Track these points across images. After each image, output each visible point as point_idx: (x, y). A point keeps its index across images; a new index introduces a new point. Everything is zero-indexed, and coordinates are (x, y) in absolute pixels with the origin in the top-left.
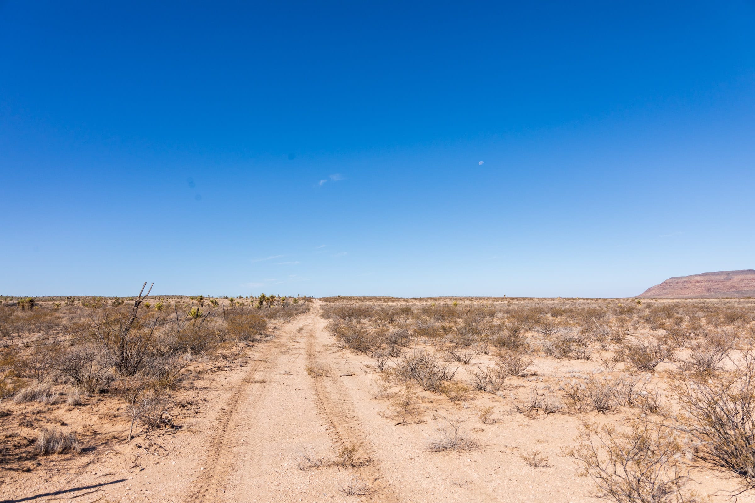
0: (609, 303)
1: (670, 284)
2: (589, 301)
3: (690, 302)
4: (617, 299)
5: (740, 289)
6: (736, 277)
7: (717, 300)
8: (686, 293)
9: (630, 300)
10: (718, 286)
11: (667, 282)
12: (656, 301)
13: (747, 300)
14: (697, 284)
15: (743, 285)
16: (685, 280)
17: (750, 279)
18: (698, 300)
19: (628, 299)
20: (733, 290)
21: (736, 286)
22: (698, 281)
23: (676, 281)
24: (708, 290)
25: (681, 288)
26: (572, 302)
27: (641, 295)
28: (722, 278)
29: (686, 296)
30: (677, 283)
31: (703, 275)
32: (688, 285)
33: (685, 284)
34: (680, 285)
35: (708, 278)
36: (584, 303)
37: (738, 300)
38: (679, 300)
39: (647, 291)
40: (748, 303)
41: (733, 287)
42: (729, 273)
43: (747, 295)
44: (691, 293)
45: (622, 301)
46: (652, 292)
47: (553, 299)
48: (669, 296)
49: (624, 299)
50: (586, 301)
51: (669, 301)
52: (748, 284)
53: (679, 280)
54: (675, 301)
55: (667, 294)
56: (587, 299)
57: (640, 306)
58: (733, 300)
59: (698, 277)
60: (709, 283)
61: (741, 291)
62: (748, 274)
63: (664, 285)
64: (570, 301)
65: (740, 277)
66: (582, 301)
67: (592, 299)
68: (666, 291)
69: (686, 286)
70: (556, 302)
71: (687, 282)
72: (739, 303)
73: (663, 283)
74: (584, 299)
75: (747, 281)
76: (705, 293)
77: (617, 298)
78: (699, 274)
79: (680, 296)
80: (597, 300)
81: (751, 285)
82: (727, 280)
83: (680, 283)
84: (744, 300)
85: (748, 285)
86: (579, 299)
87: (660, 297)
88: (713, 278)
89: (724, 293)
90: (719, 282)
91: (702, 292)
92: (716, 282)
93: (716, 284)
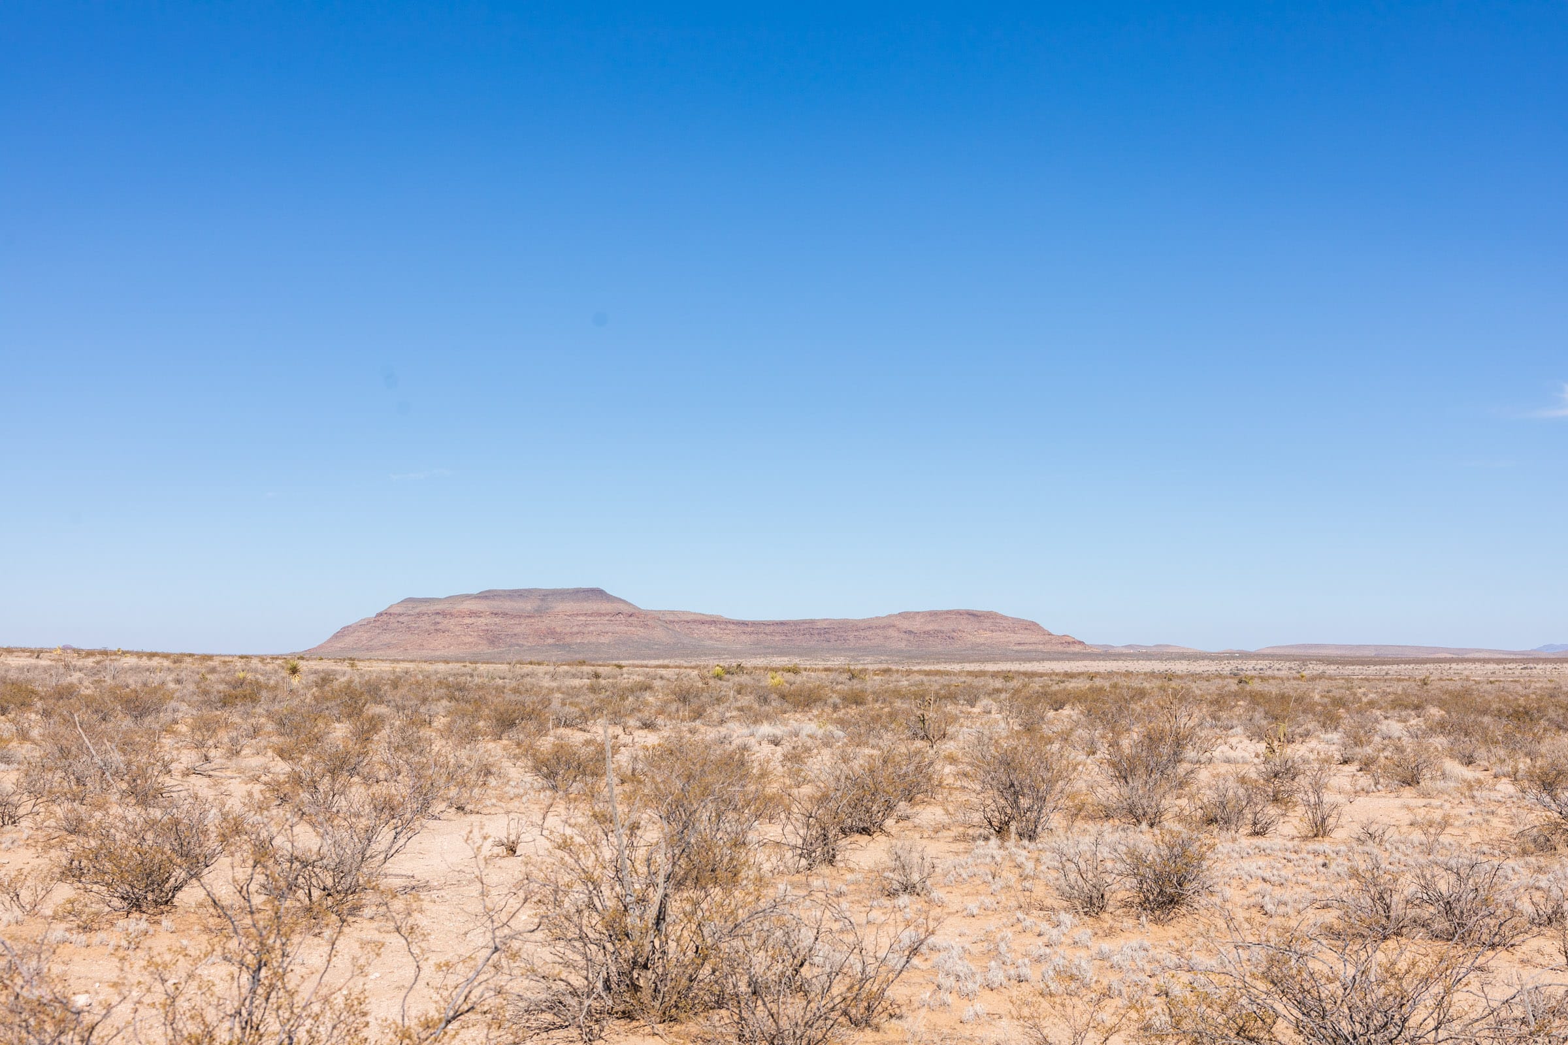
0: (213, 670)
1: (401, 619)
2: (155, 662)
3: (436, 672)
4: (242, 657)
5: (568, 639)
7: (505, 667)
8: (440, 645)
9: (279, 662)
10: (518, 630)
11: (391, 611)
12: (352, 665)
13: (573, 670)
14: (468, 621)
15: (575, 629)
16: (439, 607)
17: (591, 615)
18: (459, 665)
19: (274, 658)
20: (550, 641)
21: (558, 630)
22: (472, 614)
23: (417, 610)
24: (493, 639)
25: (427, 631)
26: (98, 663)
27: (321, 647)
28: (528, 606)
29: (438, 653)
30: (419, 615)
31: (485, 596)
32: (445, 623)
33: (439, 619)
34: (425, 622)
35: (496, 604)
36: (135, 670)
37: (551, 668)
38: (411, 666)
39: (338, 636)
40: (574, 676)
41: (552, 633)
42: (547, 596)
43: (580, 657)
44: (451, 645)
45: (255, 663)
46: (349, 640)
47: (38, 653)
48: (393, 653)
49: (262, 659)
50: (144, 662)
51: (386, 667)
52: (586, 625)
53: (423, 608)
54: (400, 667)
55: (388, 646)
56: (151, 655)
57: (295, 681)
58: (541, 669)
59: (473, 602)
60: (497, 620)
61: (569, 645)
63: (384, 620)
64: (90, 662)
65: (569, 606)
66: (132, 661)
67: (166, 656)
68: (387, 637)
69: (439, 627)
70: (44, 662)
71: (443, 614)
72: (553, 677)
73: (381, 614)
74: (139, 655)
75: (583, 618)
76: (485, 649)
77: (244, 653)
78: (475, 591)
79: (424, 653)
80: (178, 659)
81: (592, 628)
82: (539, 612)
83: (425, 618)
84: (566, 668)
85: (586, 630)
86: (124, 653)
87: (369, 655)
88: (508, 605)
89: (531, 649)
90: (520, 617)
91: (477, 644)
92: (514, 617)
93: (512, 622)
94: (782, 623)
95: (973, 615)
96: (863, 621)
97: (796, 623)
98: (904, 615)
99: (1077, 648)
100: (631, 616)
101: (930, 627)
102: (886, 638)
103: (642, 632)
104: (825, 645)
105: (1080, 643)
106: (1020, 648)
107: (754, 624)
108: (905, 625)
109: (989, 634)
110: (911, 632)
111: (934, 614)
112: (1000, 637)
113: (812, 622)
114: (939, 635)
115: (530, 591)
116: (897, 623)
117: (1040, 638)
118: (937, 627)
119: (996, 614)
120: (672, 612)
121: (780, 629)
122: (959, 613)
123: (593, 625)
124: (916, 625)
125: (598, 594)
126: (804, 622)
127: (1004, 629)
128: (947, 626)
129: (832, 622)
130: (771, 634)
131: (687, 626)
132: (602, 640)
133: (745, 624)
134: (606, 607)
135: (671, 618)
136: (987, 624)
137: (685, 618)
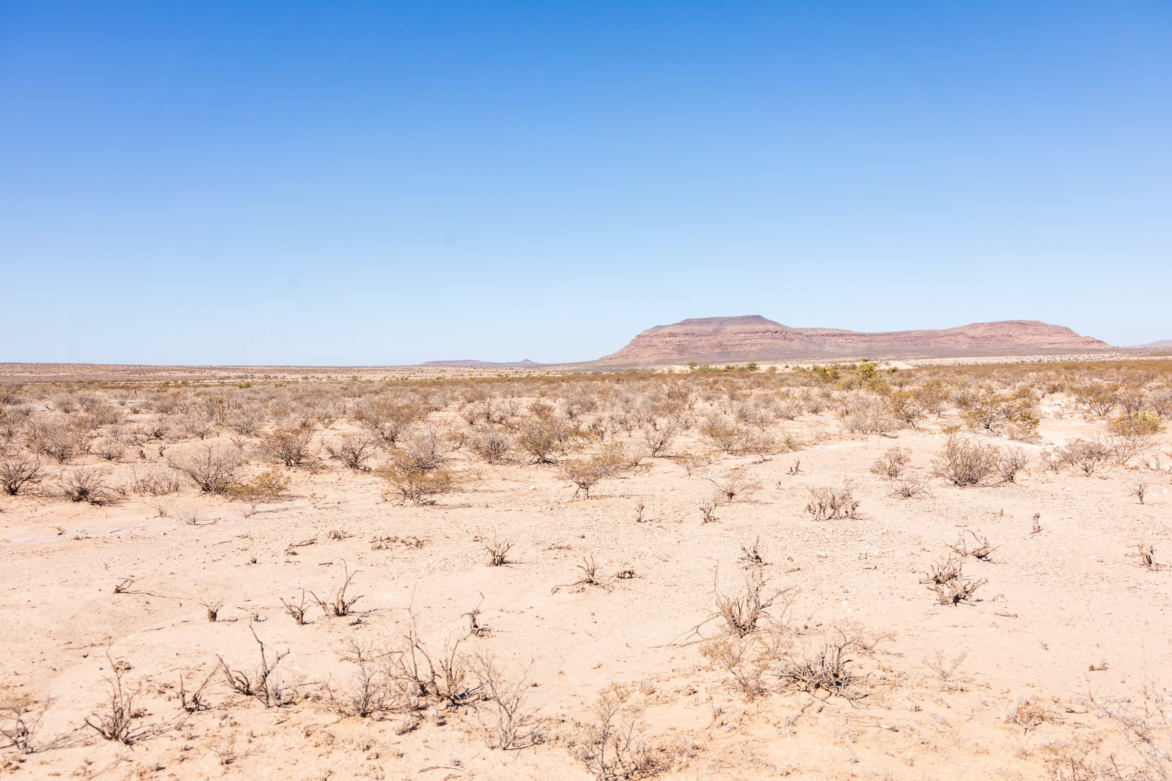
5: (729, 349)
6: (729, 328)
10: (699, 344)
14: (668, 339)
15: (737, 343)
17: (748, 333)
21: (725, 343)
22: (672, 335)
24: (682, 350)
28: (710, 328)
35: (689, 328)
41: (720, 345)
42: (722, 321)
52: (744, 340)
60: (687, 338)
61: (729, 353)
62: (748, 323)
65: (736, 328)
75: (743, 335)
76: (675, 356)
78: (677, 321)
81: (747, 341)
82: (716, 332)
85: (743, 343)
88: (696, 329)
90: (702, 335)
91: (670, 354)
92: (698, 336)
93: (697, 339)
94: (889, 334)
95: (1022, 324)
96: (942, 331)
97: (898, 334)
98: (973, 326)
99: (1095, 346)
100: (776, 332)
101: (988, 333)
102: (956, 342)
103: (782, 343)
104: (914, 348)
105: (1099, 342)
106: (1052, 346)
107: (870, 335)
108: (972, 333)
109: (1030, 337)
110: (973, 337)
111: (992, 324)
112: (1038, 339)
113: (909, 332)
114: (993, 339)
115: (714, 319)
116: (966, 331)
117: (1068, 339)
118: (993, 334)
119: (1039, 323)
120: (813, 329)
121: (886, 338)
122: (1011, 323)
123: (750, 339)
124: (978, 332)
125: (758, 319)
126: (903, 333)
127: (1042, 334)
128: (998, 333)
129: (922, 332)
130: (880, 342)
131: (822, 338)
132: (753, 349)
133: (863, 335)
134: (760, 327)
135: (810, 333)
136: (1031, 330)
137: (820, 332)
